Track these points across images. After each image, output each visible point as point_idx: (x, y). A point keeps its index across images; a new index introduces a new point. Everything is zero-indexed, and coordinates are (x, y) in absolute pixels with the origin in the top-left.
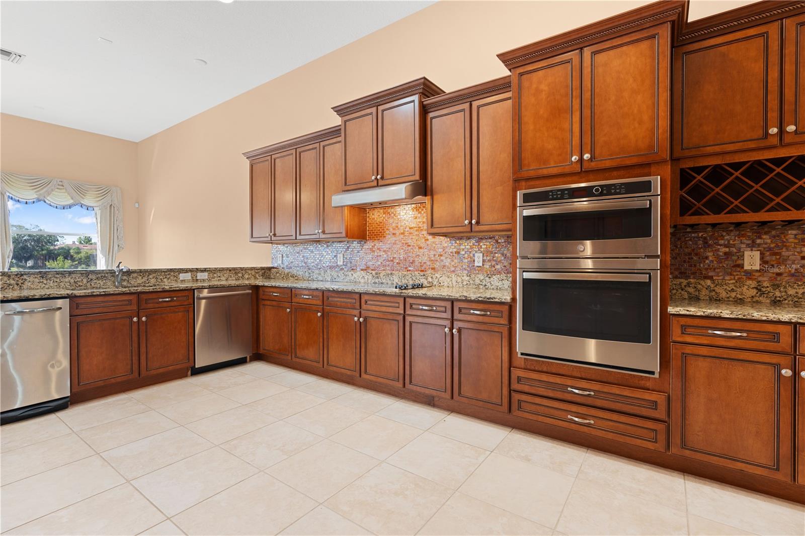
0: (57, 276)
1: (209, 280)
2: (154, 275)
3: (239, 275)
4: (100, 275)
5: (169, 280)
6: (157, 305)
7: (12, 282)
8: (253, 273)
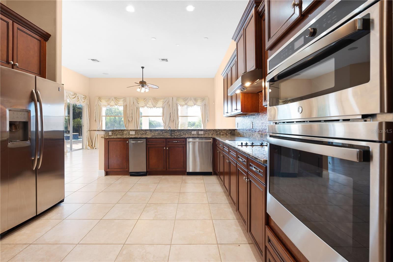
0: (154, 131)
1: (204, 135)
2: (183, 132)
3: (218, 133)
4: (165, 131)
5: (188, 134)
6: (172, 144)
7: (144, 133)
8: (225, 132)
